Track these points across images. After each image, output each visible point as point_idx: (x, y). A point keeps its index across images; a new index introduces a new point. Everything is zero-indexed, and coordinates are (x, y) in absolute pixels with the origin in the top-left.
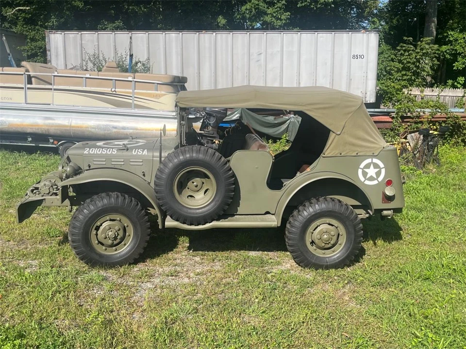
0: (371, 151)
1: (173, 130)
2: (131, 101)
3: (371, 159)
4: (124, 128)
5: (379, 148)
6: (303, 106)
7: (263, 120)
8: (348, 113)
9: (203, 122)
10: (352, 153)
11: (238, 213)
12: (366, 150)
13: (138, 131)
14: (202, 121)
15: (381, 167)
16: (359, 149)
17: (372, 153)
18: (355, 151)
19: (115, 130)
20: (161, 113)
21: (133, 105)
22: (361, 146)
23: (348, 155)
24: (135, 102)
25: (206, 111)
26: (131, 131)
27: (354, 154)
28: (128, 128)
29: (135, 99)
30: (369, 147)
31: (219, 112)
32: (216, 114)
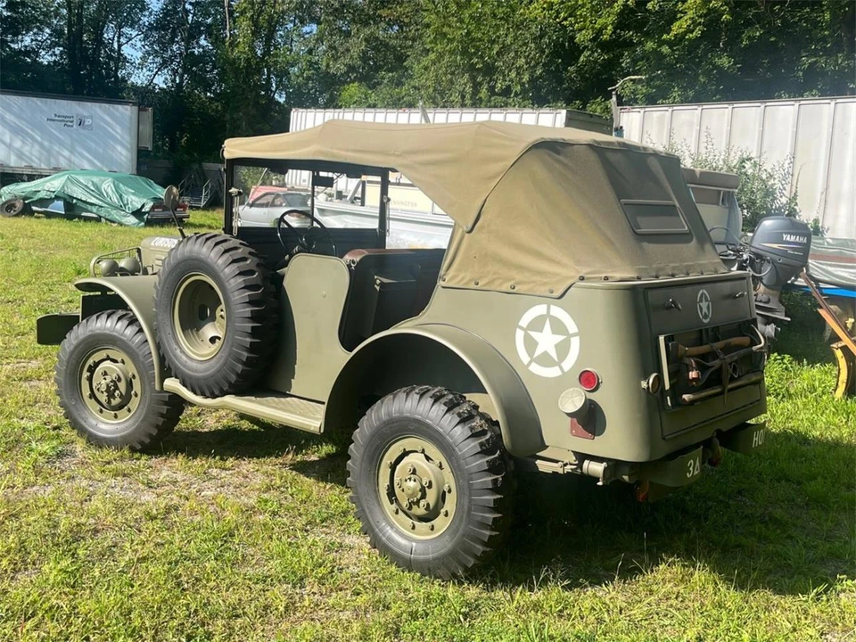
0: (544, 284)
3: (545, 306)
5: (568, 278)
6: (398, 156)
8: (490, 178)
10: (501, 284)
11: (292, 393)
12: (535, 278)
15: (571, 332)
16: (518, 277)
17: (547, 288)
18: (508, 280)
22: (521, 268)
23: (492, 288)
27: (506, 287)
30: (540, 273)
31: (783, 254)
32: (773, 256)
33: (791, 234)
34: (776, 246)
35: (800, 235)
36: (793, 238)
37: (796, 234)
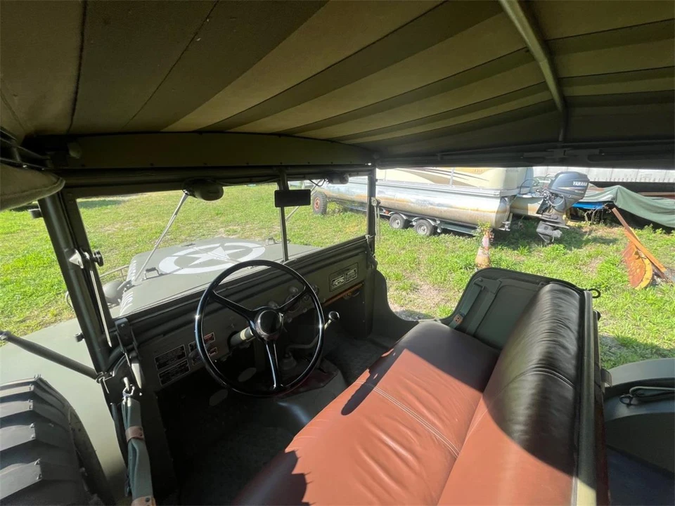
1: (492, 212)
2: (449, 177)
4: (439, 205)
7: (652, 203)
9: (544, 204)
13: (453, 209)
14: (541, 202)
19: (430, 206)
20: (481, 191)
21: (451, 181)
24: (454, 178)
25: (551, 191)
26: (445, 208)
28: (442, 205)
29: (455, 175)
31: (572, 193)
32: (566, 194)
33: (578, 181)
34: (568, 188)
35: (584, 181)
36: (579, 184)
37: (581, 181)
